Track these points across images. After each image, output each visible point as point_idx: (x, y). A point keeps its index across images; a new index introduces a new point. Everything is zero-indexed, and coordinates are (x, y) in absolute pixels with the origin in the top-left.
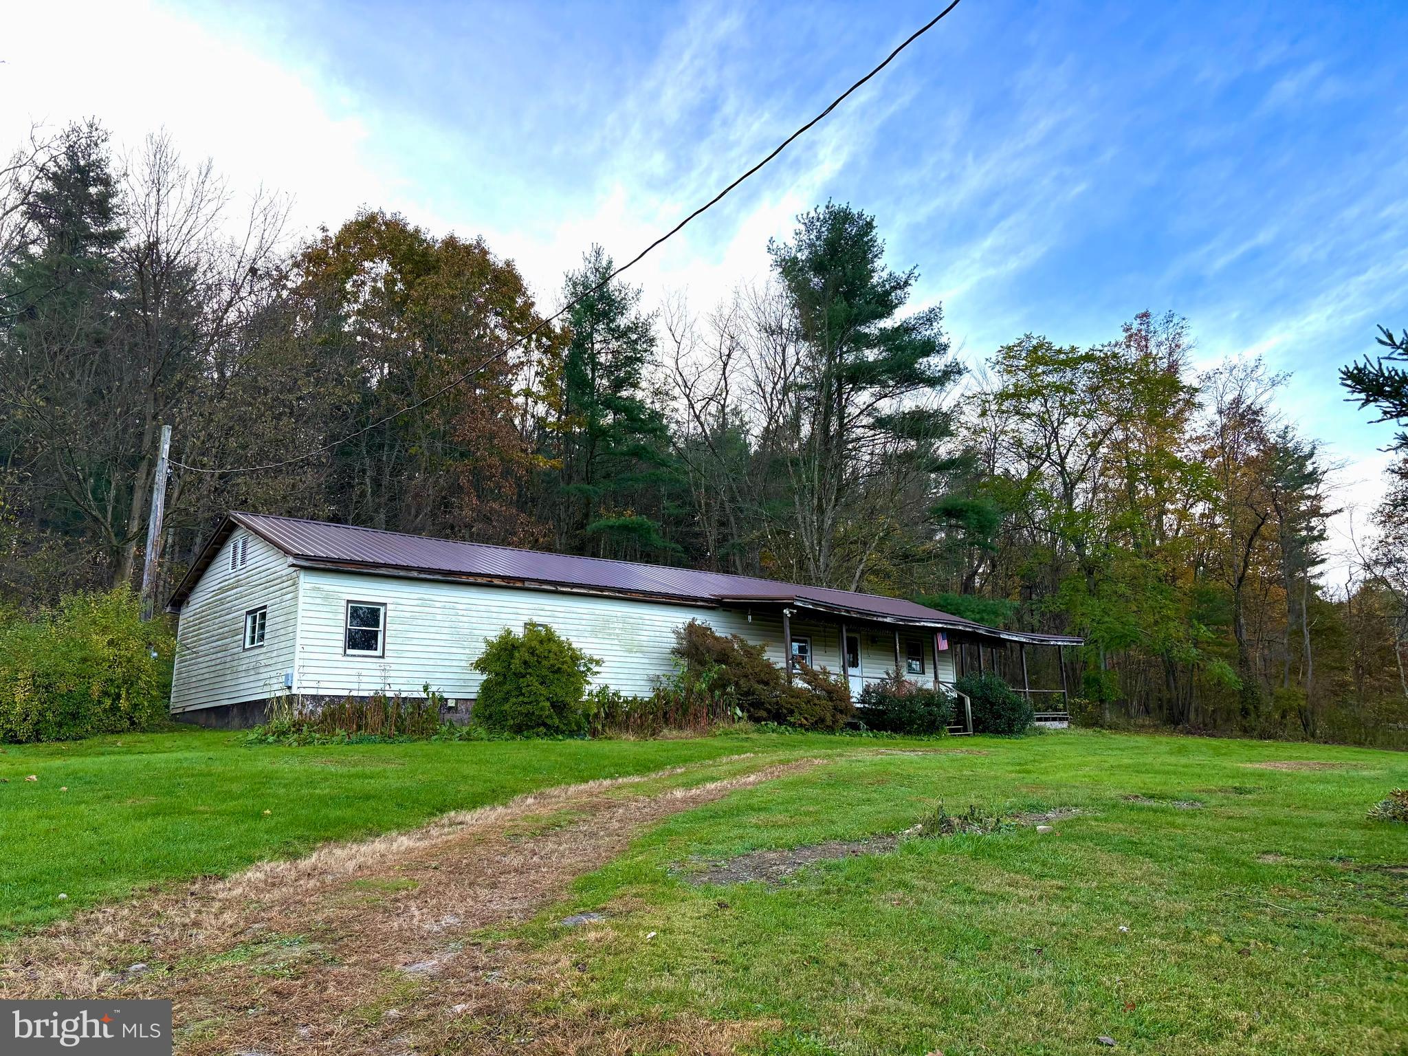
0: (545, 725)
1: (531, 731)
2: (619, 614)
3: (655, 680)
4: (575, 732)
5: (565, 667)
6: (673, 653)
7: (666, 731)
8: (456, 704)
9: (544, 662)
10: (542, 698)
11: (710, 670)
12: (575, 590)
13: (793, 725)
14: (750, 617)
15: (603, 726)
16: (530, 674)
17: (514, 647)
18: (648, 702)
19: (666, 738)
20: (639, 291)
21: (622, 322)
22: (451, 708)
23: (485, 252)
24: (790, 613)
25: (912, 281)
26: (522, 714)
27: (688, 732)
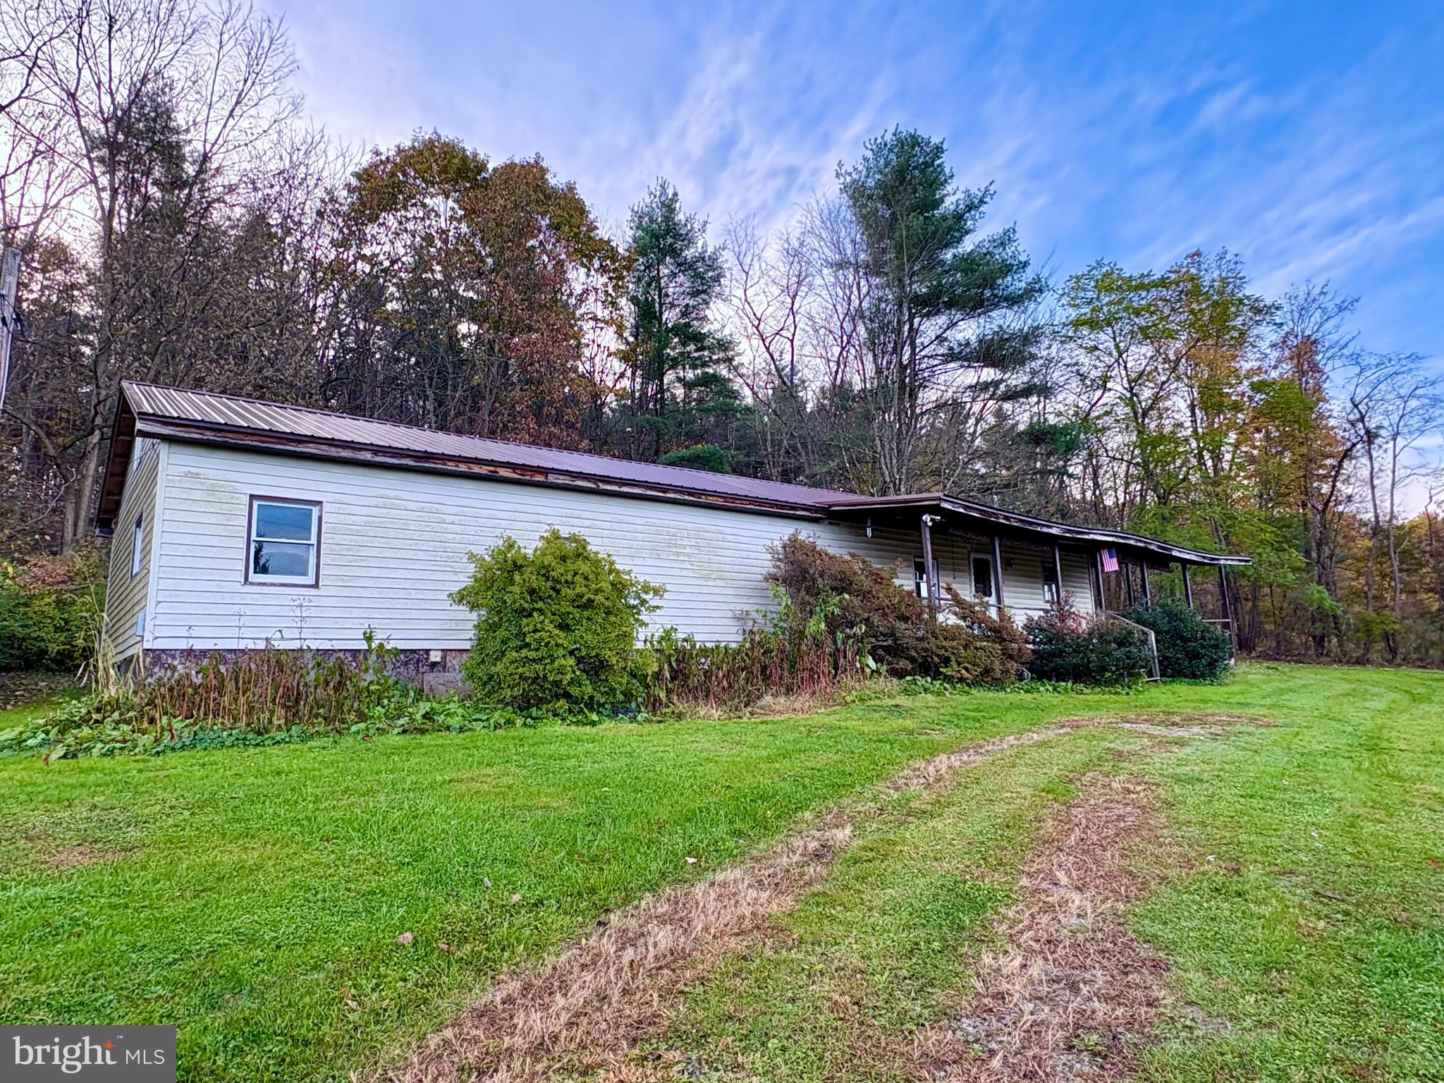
0: (567, 696)
1: (544, 707)
2: (689, 526)
3: (742, 617)
4: (620, 707)
5: (599, 598)
6: (766, 580)
7: (768, 699)
8: (444, 658)
9: (565, 591)
10: (561, 652)
11: (825, 602)
12: (625, 489)
13: (948, 679)
14: (869, 531)
15: (669, 691)
16: (541, 611)
17: (517, 567)
18: (738, 652)
19: (769, 710)
20: (705, 223)
21: (689, 253)
22: (434, 664)
23: (543, 171)
24: (932, 520)
25: (987, 199)
26: (526, 679)
27: (802, 700)
